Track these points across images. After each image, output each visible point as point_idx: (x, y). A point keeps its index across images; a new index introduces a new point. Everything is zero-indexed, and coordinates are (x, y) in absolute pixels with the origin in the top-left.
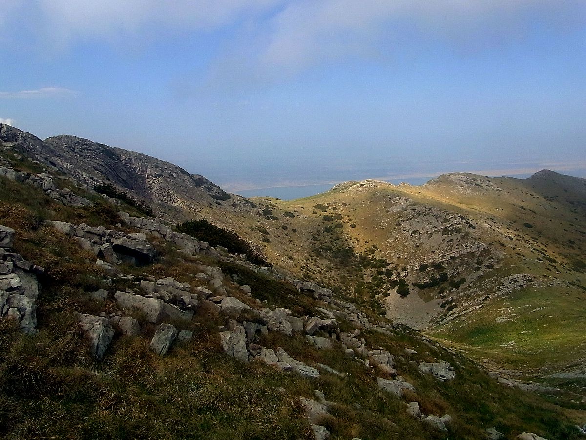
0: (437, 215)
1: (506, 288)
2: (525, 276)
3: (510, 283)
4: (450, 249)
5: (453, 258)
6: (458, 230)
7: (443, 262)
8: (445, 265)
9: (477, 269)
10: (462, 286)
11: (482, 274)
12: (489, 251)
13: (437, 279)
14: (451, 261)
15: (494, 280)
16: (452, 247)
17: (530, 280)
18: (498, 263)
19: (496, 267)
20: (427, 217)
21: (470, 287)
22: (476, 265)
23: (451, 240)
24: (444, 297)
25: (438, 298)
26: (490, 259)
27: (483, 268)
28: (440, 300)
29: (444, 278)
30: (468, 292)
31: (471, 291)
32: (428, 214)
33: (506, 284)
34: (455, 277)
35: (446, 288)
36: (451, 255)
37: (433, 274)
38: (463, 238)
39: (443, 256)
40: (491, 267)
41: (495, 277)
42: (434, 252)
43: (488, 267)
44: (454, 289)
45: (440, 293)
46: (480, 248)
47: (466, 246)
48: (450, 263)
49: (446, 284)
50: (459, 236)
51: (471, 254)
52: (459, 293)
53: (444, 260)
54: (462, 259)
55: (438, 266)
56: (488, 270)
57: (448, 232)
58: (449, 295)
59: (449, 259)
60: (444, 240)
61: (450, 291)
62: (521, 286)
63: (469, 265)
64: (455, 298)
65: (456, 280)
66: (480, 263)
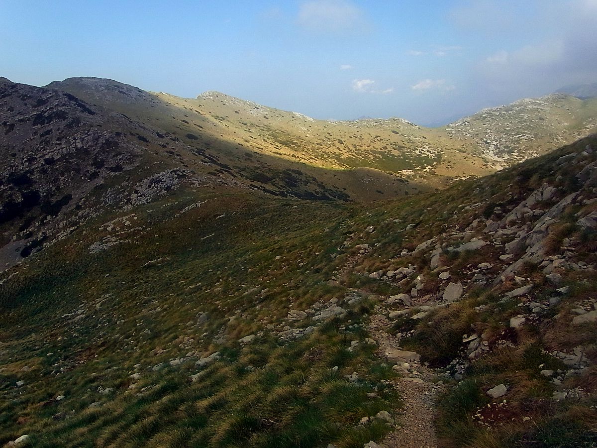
0: (26, 96)
1: (141, 196)
2: (175, 171)
3: (150, 187)
4: (44, 147)
5: (50, 162)
6: (61, 116)
7: (31, 172)
8: (35, 177)
9: (95, 175)
10: (64, 210)
11: (102, 182)
12: (117, 143)
13: (19, 203)
14: (46, 167)
15: (121, 188)
16: (47, 143)
17: (184, 176)
18: (131, 161)
19: (128, 168)
20: (7, 99)
21: (79, 207)
22: (92, 170)
23: (48, 132)
24: (31, 234)
25: (19, 238)
26: (116, 155)
27: (103, 172)
28: (22, 242)
29: (32, 199)
30: (73, 218)
31: (80, 214)
32: (9, 95)
33: (142, 189)
34: (52, 195)
35: (35, 218)
36: (47, 157)
37: (11, 195)
38: (69, 126)
39: (31, 160)
40: (118, 168)
41: (125, 183)
42: (14, 155)
43: (112, 169)
44: (49, 217)
45: (22, 229)
46: (100, 141)
47: (75, 139)
48: (44, 171)
49: (36, 211)
50: (63, 124)
51: (83, 152)
52: (58, 222)
53: (33, 167)
54: (67, 162)
55: (21, 180)
56: (112, 174)
57: (44, 120)
58: (39, 230)
59: (43, 165)
60: (35, 133)
61: (42, 221)
62: (168, 188)
63: (78, 171)
64: (49, 233)
65: (54, 200)
66: (99, 165)
